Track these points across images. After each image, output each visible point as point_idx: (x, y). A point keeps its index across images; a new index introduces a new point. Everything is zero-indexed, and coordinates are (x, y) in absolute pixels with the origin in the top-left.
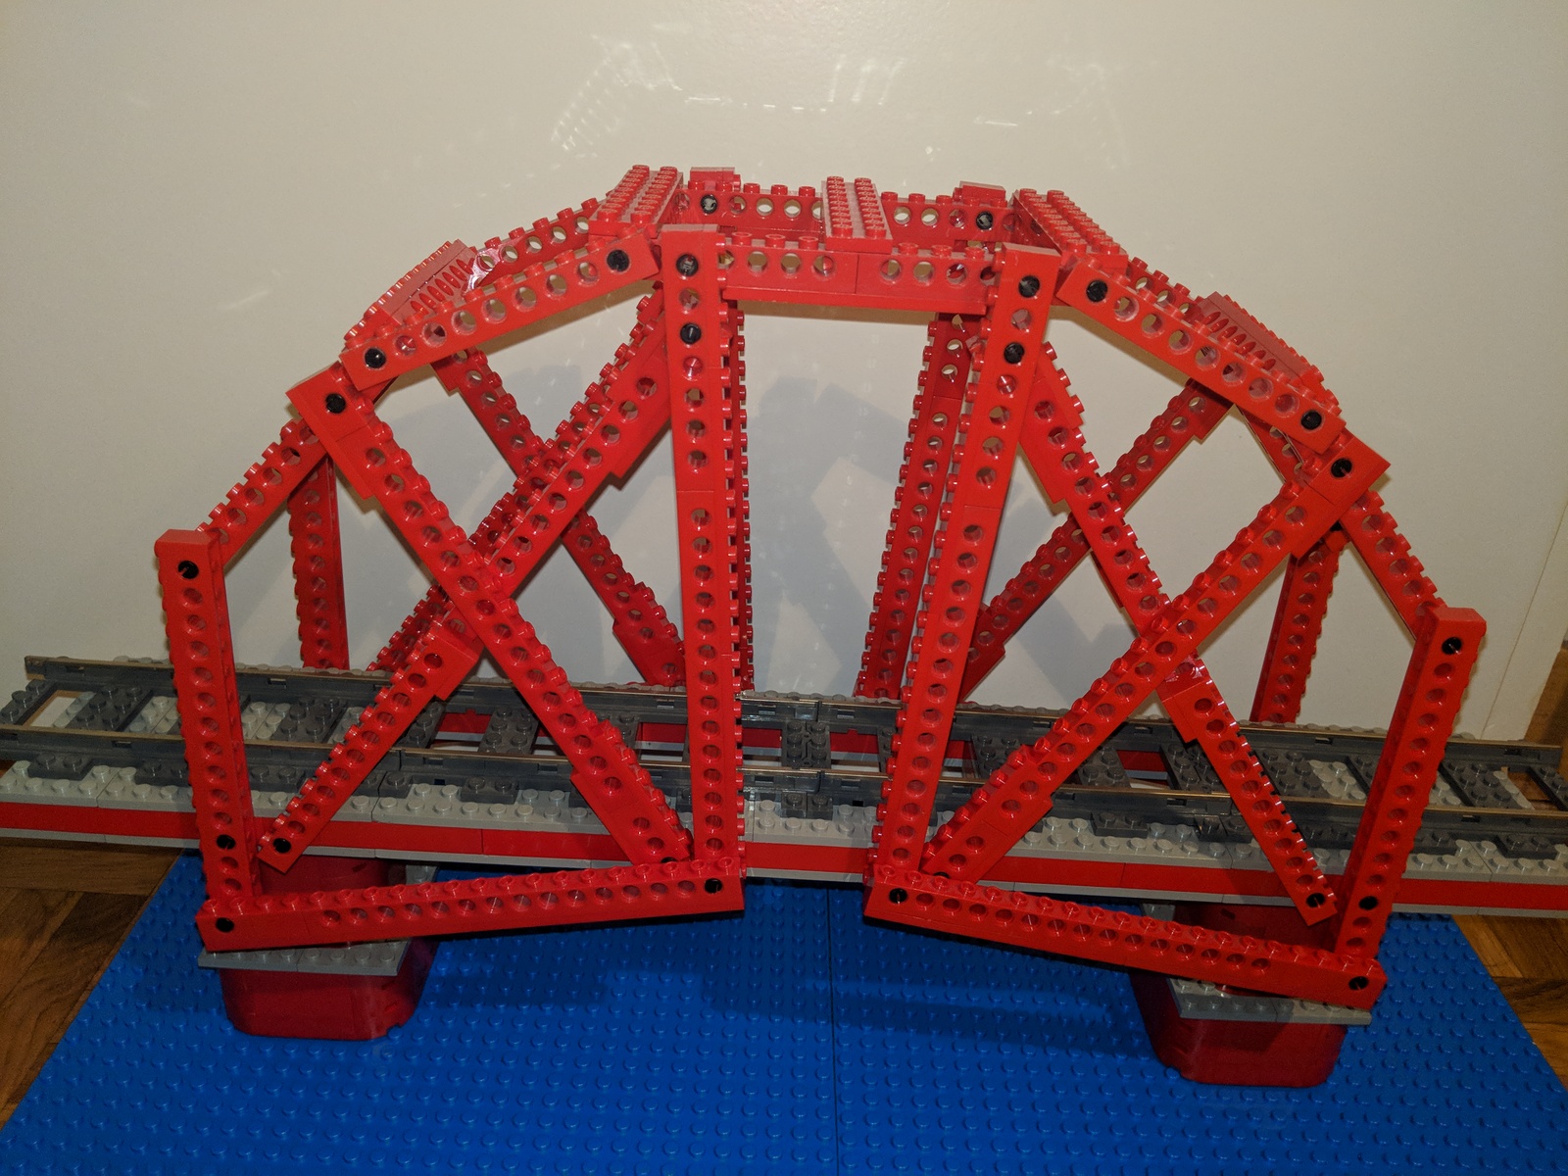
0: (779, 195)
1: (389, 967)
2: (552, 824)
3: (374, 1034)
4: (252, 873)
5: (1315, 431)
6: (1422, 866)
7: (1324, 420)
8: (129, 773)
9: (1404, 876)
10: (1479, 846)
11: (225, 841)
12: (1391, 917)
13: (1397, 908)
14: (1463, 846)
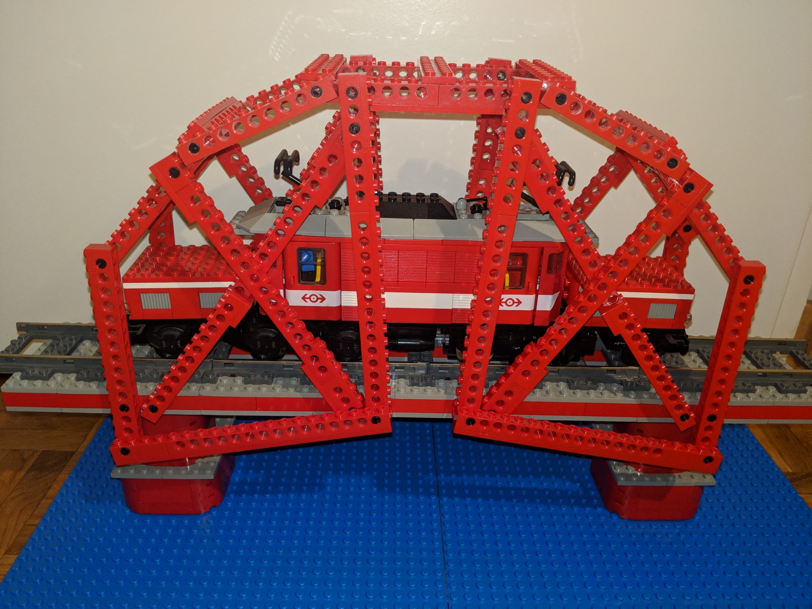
0: (396, 67)
1: (210, 475)
2: (291, 393)
3: (203, 511)
4: (138, 425)
5: (674, 169)
6: (738, 399)
7: (679, 163)
8: (73, 377)
9: (729, 404)
10: (767, 389)
11: (124, 408)
12: (724, 425)
13: (727, 421)
14: (759, 389)
